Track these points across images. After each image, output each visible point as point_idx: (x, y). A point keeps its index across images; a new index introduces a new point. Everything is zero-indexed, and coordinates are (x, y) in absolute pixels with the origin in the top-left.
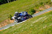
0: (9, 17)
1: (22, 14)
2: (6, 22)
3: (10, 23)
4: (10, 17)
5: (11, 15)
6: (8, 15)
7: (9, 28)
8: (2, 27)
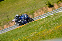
0: (46, 5)
1: (23, 17)
2: (43, 10)
3: (48, 12)
4: (48, 4)
5: (49, 2)
6: (45, 2)
7: (47, 18)
8: (38, 16)
